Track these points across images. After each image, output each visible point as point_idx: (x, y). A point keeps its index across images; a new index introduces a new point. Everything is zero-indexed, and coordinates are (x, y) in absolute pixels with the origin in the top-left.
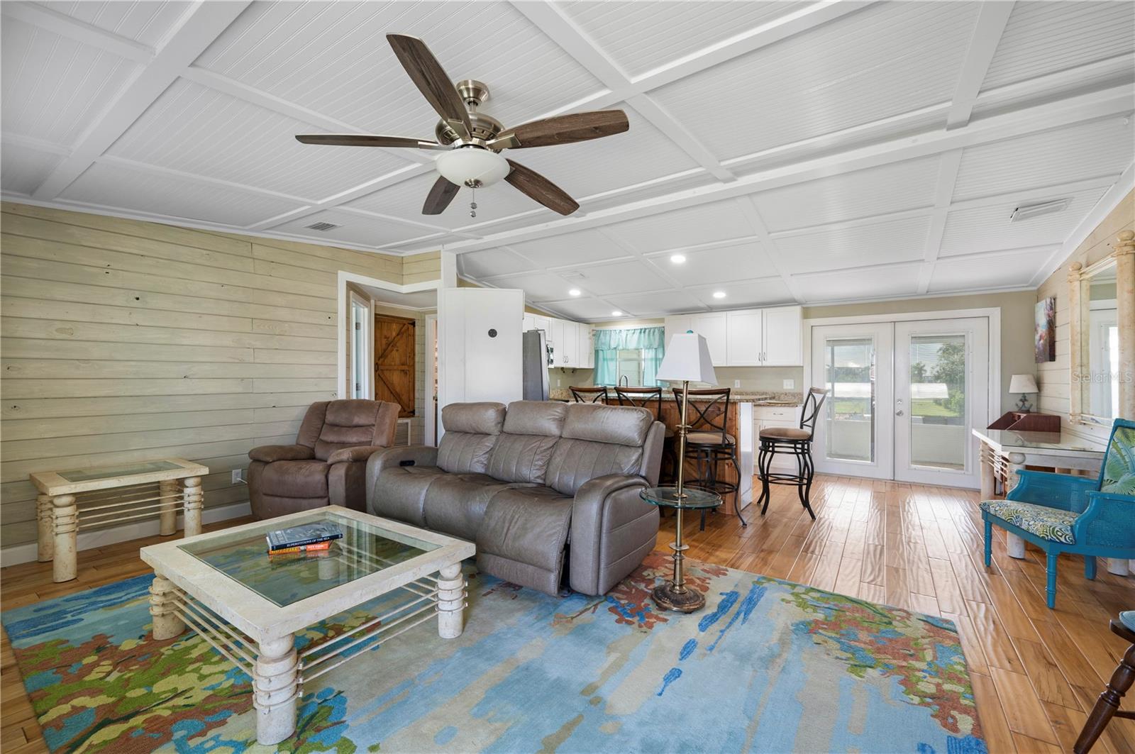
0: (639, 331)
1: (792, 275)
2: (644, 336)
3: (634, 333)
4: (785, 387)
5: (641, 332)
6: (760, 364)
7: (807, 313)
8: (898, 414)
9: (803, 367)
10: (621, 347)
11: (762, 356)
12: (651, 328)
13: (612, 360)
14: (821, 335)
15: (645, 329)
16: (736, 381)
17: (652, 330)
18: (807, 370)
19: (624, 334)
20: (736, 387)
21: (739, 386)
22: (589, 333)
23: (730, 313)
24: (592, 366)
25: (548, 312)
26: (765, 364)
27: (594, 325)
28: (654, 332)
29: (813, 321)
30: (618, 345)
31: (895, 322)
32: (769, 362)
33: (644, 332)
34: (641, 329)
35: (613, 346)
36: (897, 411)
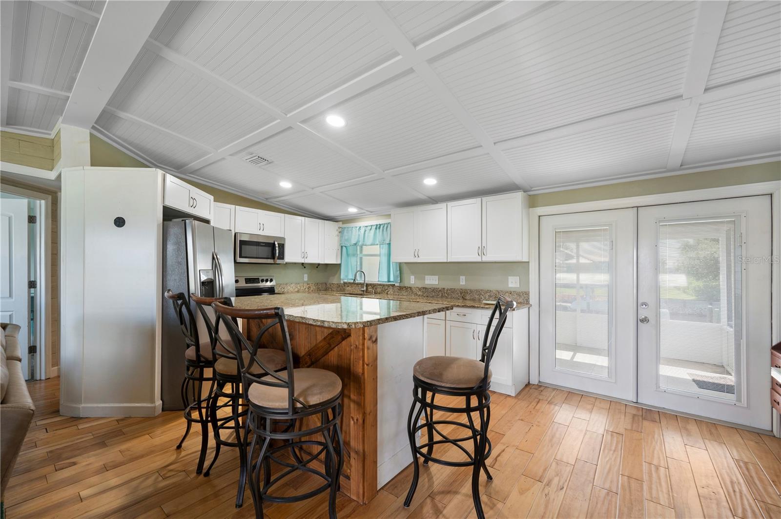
0: (375, 227)
1: (495, 143)
2: (379, 231)
3: (371, 229)
4: (510, 285)
5: (376, 228)
6: (479, 259)
7: (532, 201)
8: (642, 321)
9: (529, 262)
10: (360, 243)
11: (482, 250)
12: (385, 224)
13: (354, 255)
14: (548, 225)
15: (380, 225)
16: (461, 277)
17: (386, 225)
18: (533, 267)
19: (362, 231)
20: (461, 283)
21: (464, 283)
22: (337, 230)
23: (451, 204)
24: (339, 262)
25: (292, 211)
26: (485, 259)
27: (341, 223)
28: (387, 227)
29: (540, 211)
30: (358, 241)
31: (637, 207)
32: (491, 256)
33: (379, 228)
34: (377, 225)
35: (353, 242)
36: (641, 316)
